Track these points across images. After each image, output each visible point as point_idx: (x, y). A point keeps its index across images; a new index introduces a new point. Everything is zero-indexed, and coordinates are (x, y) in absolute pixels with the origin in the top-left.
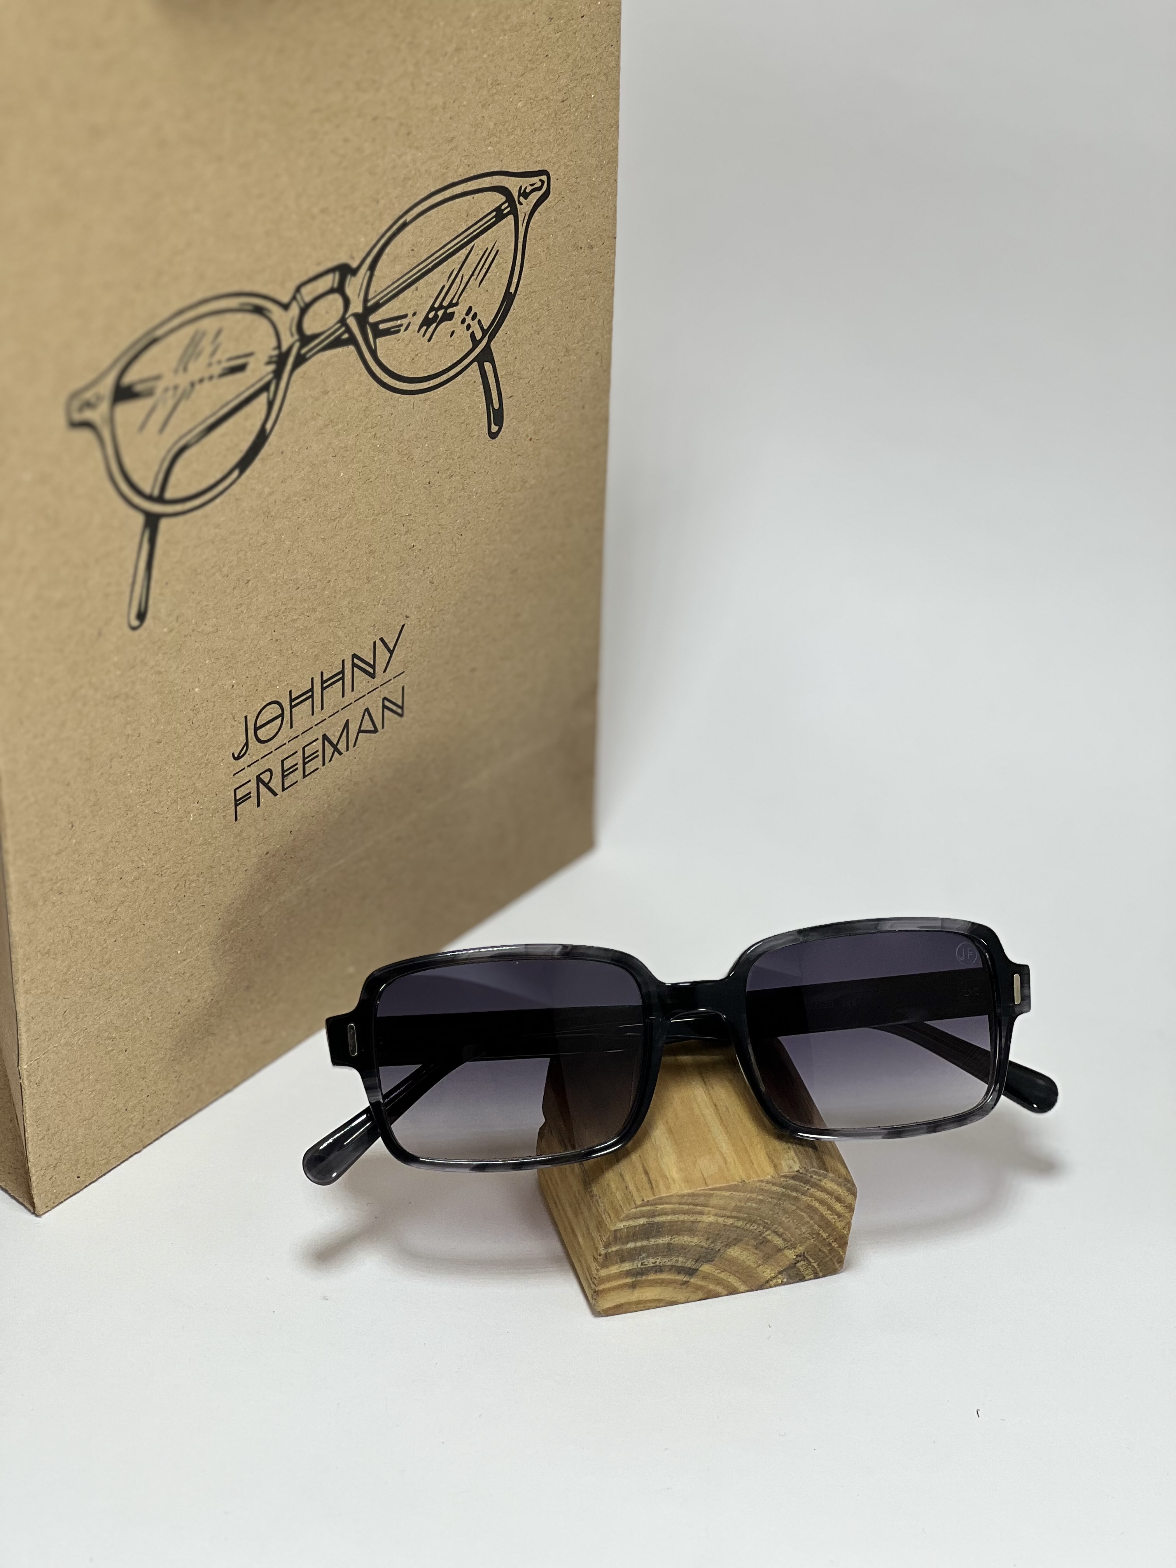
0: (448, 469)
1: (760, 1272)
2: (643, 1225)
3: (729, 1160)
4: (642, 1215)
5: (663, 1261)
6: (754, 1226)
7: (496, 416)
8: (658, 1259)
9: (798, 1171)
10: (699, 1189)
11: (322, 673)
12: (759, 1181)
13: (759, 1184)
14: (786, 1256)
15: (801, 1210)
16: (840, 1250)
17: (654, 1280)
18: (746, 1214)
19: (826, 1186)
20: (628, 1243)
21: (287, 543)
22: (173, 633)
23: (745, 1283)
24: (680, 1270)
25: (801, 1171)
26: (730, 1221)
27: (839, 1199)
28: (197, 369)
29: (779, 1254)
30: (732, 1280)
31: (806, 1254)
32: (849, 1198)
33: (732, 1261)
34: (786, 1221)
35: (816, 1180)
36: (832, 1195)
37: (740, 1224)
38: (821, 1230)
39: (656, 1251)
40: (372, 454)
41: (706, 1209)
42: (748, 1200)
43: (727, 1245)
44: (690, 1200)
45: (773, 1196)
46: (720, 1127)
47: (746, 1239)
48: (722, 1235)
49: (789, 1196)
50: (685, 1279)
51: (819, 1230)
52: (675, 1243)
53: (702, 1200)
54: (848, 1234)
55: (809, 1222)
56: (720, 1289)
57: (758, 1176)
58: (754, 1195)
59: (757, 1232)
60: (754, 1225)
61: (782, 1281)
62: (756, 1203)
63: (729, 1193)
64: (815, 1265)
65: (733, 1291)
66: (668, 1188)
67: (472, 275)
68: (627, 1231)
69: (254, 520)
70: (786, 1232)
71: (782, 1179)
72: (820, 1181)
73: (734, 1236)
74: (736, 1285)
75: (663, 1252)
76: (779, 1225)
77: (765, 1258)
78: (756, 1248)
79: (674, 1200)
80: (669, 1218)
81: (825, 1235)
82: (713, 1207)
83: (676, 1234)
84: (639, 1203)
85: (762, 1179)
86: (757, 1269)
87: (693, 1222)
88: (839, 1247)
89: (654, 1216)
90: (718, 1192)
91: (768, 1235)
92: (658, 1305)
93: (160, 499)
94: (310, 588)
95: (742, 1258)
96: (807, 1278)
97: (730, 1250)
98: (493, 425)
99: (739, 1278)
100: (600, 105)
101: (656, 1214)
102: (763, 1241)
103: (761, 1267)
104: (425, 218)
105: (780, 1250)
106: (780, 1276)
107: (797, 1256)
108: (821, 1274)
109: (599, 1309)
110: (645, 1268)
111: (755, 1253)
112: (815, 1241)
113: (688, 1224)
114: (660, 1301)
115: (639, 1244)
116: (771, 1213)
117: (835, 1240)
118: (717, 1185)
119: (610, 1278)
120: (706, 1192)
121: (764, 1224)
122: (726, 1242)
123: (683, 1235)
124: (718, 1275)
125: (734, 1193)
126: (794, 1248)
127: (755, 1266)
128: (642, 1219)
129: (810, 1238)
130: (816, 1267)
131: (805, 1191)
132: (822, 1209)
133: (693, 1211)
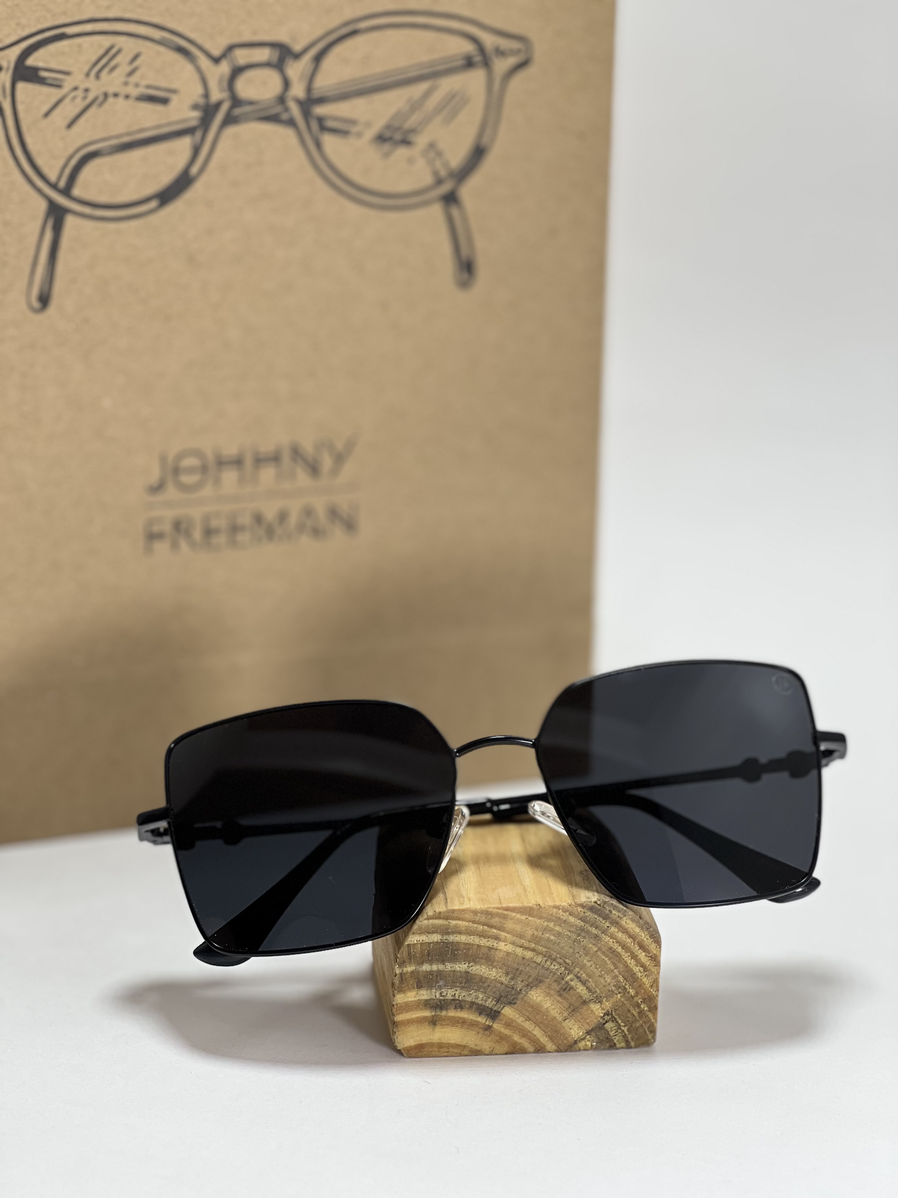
1: (566, 1028)
3: (529, 890)
4: (434, 928)
5: (462, 994)
6: (554, 966)
8: (456, 990)
9: (595, 902)
10: (492, 906)
12: (555, 907)
13: (555, 910)
14: (592, 1011)
15: (604, 953)
16: (650, 1016)
17: (453, 1018)
18: (546, 948)
19: (627, 926)
23: (551, 1038)
24: (481, 1010)
25: (600, 903)
26: (528, 954)
27: (642, 947)
28: (111, 82)
29: (585, 1008)
30: (537, 1033)
31: (613, 1013)
32: (653, 947)
33: (536, 1008)
34: (589, 964)
36: (634, 940)
37: (539, 959)
38: (627, 983)
39: (453, 980)
41: (503, 934)
42: (546, 930)
43: (527, 985)
44: (484, 919)
45: (571, 929)
46: (528, 869)
47: (547, 981)
48: (521, 971)
49: (588, 933)
50: (487, 1023)
52: (473, 972)
53: (495, 921)
54: (657, 996)
55: (613, 971)
57: (553, 902)
58: (551, 925)
59: (558, 973)
60: (554, 963)
61: (591, 1046)
62: (556, 936)
63: (524, 917)
64: (625, 1029)
65: (539, 1048)
66: (463, 903)
68: (421, 950)
70: (590, 980)
71: (579, 910)
72: (622, 920)
73: (534, 974)
74: (542, 1040)
75: (462, 983)
76: (581, 969)
77: (570, 1010)
78: (559, 993)
79: (467, 916)
80: (463, 938)
81: (632, 992)
82: (508, 933)
83: (473, 961)
84: (431, 914)
85: (558, 906)
86: (563, 1023)
87: (490, 949)
88: (649, 1011)
90: (514, 914)
91: (571, 980)
92: (462, 1053)
93: (66, 194)
95: (546, 1006)
96: (619, 1046)
97: (532, 993)
99: (545, 1033)
101: (448, 931)
102: (566, 987)
103: (567, 1020)
105: (585, 1002)
106: (588, 1036)
107: (605, 1014)
108: (634, 1045)
109: (399, 1047)
110: (444, 1000)
111: (558, 1001)
112: (621, 997)
113: (486, 950)
114: (463, 1046)
115: (435, 967)
116: (571, 950)
117: (644, 1001)
118: (511, 905)
119: (407, 1004)
120: (500, 911)
121: (564, 964)
122: (526, 981)
123: (480, 964)
124: (523, 1024)
125: (530, 918)
126: (600, 1002)
127: (560, 1019)
128: (435, 935)
129: (616, 992)
130: (627, 1033)
131: (606, 929)
132: (626, 955)
133: (489, 934)
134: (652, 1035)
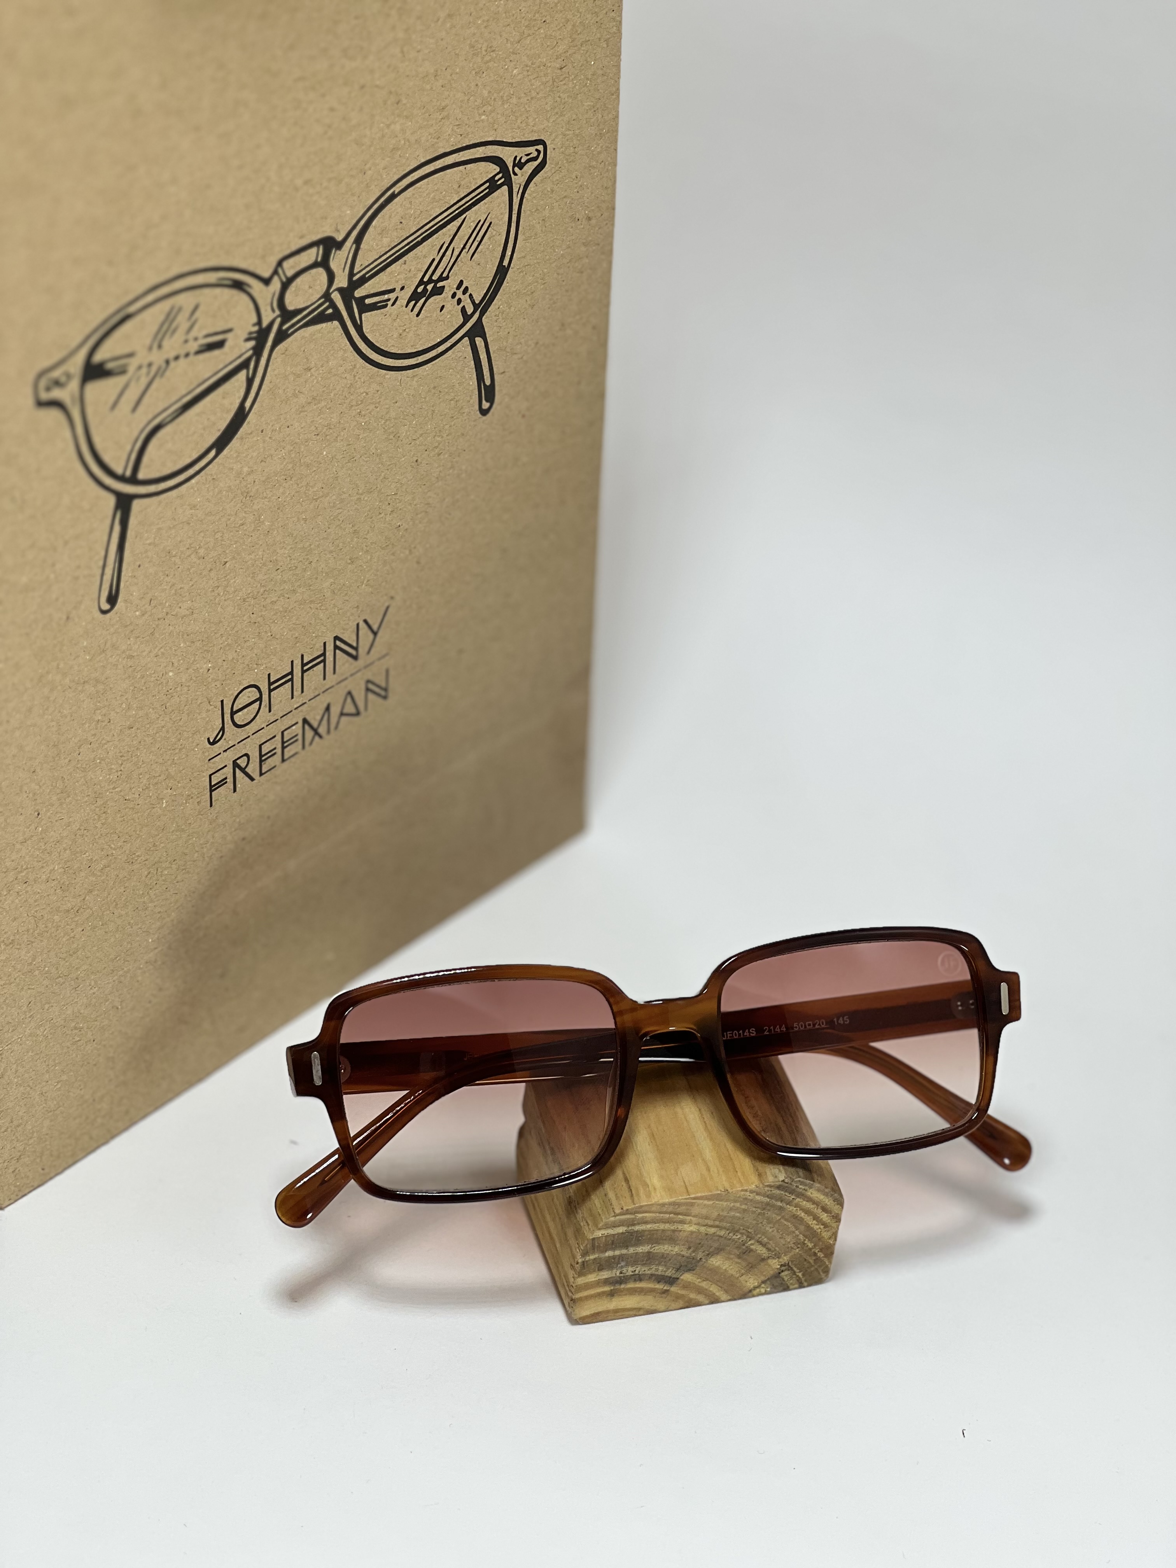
0: (436, 447)
1: (743, 1282)
2: (622, 1233)
3: (713, 1168)
4: (621, 1224)
5: (643, 1269)
6: (737, 1236)
7: (488, 393)
8: (637, 1267)
9: (783, 1181)
10: (680, 1198)
11: (302, 656)
12: (742, 1190)
13: (742, 1193)
14: (769, 1265)
15: (786, 1220)
16: (826, 1260)
17: (631, 1288)
18: (730, 1223)
19: (812, 1196)
20: (606, 1251)
21: (267, 523)
22: (146, 616)
23: (726, 1292)
24: (660, 1279)
25: (786, 1181)
26: (712, 1230)
27: (825, 1209)
28: (172, 345)
29: (762, 1264)
30: (714, 1289)
31: (790, 1264)
32: (835, 1208)
33: (715, 1271)
34: (771, 1230)
35: (801, 1190)
36: (818, 1205)
37: (722, 1233)
38: (807, 1239)
39: (635, 1260)
40: (357, 432)
41: (688, 1218)
42: (731, 1209)
43: (708, 1254)
44: (671, 1209)
45: (757, 1205)
46: (704, 1133)
47: (728, 1248)
48: (705, 1243)
49: (773, 1206)
50: (665, 1288)
51: (805, 1240)
52: (655, 1251)
53: (682, 1209)
54: (834, 1244)
55: (794, 1232)
56: (701, 1298)
57: (742, 1185)
58: (738, 1205)
59: (740, 1241)
60: (737, 1234)
61: (766, 1291)
62: (740, 1213)
63: (711, 1202)
64: (800, 1275)
65: (714, 1300)
66: (649, 1196)
67: (464, 248)
68: (606, 1240)
69: (232, 500)
70: (770, 1242)
71: (766, 1189)
72: (806, 1190)
73: (716, 1245)
74: (717, 1294)
75: (643, 1261)
76: (763, 1235)
77: (748, 1268)
78: (739, 1257)
79: (654, 1209)
80: (649, 1226)
81: (810, 1245)
82: (694, 1216)
83: (656, 1243)
84: (618, 1211)
85: (745, 1188)
86: (740, 1278)
87: (674, 1231)
88: (826, 1256)
89: (634, 1225)
90: (701, 1201)
91: (752, 1244)
92: (637, 1314)
93: (133, 480)
94: (290, 569)
95: (724, 1268)
96: (791, 1287)
97: (711, 1259)
98: (484, 402)
99: (721, 1287)
100: (600, 72)
101: (635, 1222)
102: (746, 1251)
103: (744, 1276)
104: (414, 189)
105: (763, 1260)
106: (763, 1285)
107: (781, 1266)
108: (805, 1284)
109: (575, 1317)
110: (624, 1276)
111: (737, 1263)
112: (799, 1251)
113: (669, 1233)
114: (640, 1309)
115: (617, 1253)
116: (754, 1222)
117: (821, 1250)
118: (699, 1195)
119: (587, 1286)
120: (688, 1201)
121: (747, 1234)
122: (708, 1251)
123: (664, 1244)
124: (700, 1284)
125: (717, 1202)
126: (778, 1258)
127: (738, 1275)
128: (621, 1227)
129: (795, 1247)
130: (801, 1277)
131: (791, 1201)
132: (808, 1218)
133: (674, 1220)
134: (825, 1274)
